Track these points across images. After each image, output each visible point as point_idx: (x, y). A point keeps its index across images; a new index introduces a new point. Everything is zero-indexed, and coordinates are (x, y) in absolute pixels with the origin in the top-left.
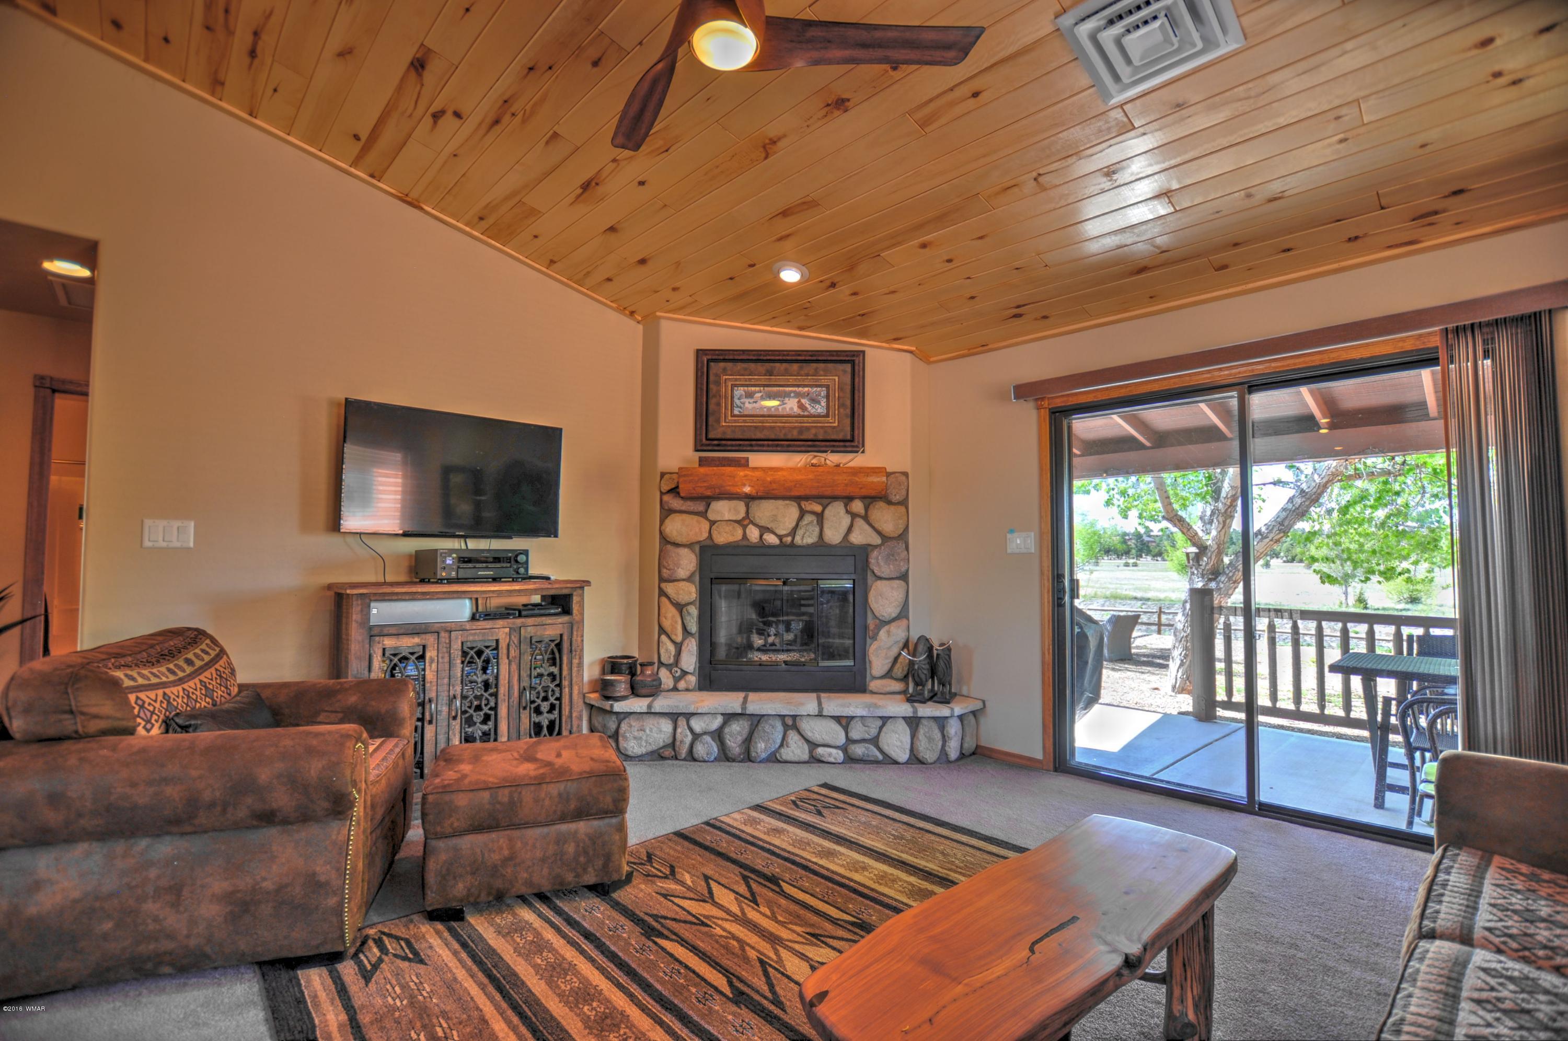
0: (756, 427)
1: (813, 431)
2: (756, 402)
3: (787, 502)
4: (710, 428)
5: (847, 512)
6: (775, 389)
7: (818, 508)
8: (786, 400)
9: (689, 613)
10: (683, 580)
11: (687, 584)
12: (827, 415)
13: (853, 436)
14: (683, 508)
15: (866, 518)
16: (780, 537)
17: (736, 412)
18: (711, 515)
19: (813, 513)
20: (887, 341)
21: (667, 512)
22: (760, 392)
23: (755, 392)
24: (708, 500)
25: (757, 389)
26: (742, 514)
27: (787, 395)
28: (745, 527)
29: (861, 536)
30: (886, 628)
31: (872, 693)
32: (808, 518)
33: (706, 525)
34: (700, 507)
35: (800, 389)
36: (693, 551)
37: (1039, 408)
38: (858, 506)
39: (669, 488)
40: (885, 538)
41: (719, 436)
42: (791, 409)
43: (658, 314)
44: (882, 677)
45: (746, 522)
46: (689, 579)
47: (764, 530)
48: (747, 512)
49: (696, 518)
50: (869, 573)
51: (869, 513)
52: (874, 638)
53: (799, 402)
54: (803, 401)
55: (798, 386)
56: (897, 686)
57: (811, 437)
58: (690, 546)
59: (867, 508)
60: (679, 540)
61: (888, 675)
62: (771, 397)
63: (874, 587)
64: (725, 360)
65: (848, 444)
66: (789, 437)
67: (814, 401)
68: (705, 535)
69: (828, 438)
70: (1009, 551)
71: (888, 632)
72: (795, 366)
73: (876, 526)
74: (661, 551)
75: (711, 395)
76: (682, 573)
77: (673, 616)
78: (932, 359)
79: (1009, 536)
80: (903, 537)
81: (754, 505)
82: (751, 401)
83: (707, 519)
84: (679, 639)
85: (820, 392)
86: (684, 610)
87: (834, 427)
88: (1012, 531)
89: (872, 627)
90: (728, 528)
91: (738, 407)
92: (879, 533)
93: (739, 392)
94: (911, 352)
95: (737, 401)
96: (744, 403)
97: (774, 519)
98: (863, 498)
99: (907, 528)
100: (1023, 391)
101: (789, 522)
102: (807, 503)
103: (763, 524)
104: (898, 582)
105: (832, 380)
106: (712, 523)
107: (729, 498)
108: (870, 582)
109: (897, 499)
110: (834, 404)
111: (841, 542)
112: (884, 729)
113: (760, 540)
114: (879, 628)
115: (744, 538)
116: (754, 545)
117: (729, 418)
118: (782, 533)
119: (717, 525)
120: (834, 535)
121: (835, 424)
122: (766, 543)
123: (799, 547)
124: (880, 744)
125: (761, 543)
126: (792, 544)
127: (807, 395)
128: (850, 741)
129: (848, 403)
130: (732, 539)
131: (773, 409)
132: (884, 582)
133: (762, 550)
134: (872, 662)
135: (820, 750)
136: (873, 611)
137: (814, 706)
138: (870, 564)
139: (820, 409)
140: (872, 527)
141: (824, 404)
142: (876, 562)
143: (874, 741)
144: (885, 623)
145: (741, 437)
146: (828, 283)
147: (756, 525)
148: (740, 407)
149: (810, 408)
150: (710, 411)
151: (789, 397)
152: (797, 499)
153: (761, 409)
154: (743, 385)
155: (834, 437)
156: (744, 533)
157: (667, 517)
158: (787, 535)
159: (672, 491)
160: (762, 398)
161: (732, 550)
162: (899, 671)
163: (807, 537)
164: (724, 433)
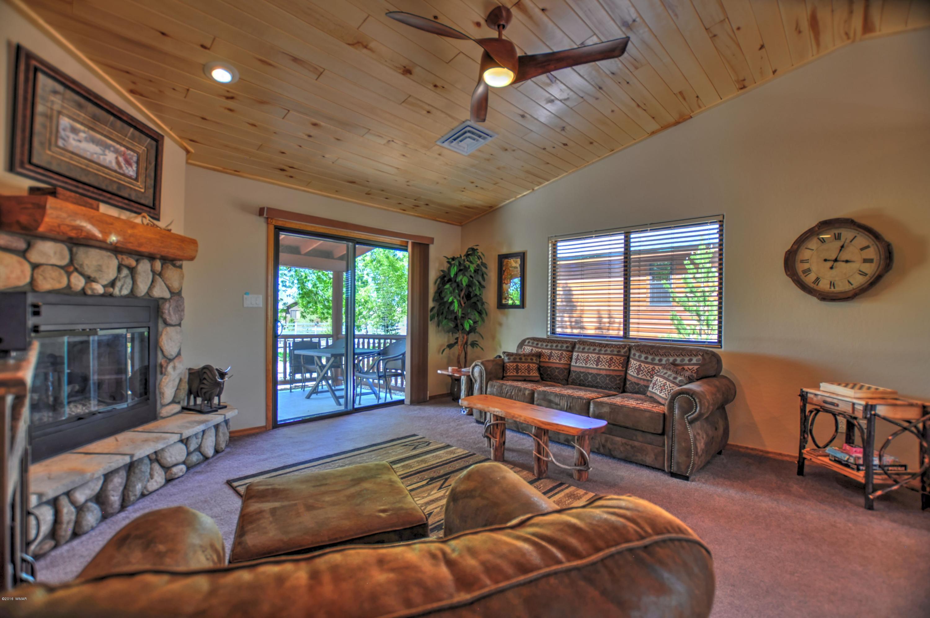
0: (81, 169)
1: (128, 190)
2: (80, 141)
3: (109, 254)
4: (33, 152)
5: (151, 269)
6: (99, 136)
7: (133, 263)
8: (107, 152)
12: (136, 179)
13: (154, 204)
15: (160, 275)
16: (104, 286)
17: (60, 144)
18: (34, 256)
19: (129, 267)
22: (84, 132)
23: (79, 130)
24: (29, 237)
25: (82, 127)
26: (66, 261)
27: (107, 147)
28: (69, 274)
29: (159, 291)
30: (171, 364)
31: (163, 418)
32: (125, 271)
33: (27, 268)
34: (21, 245)
35: (119, 146)
37: (268, 223)
38: (158, 265)
40: (172, 293)
41: (43, 164)
42: (110, 162)
44: (170, 403)
45: (71, 269)
47: (89, 279)
48: (71, 258)
49: (15, 258)
50: (160, 322)
51: (163, 271)
52: (164, 373)
53: (117, 158)
54: (120, 159)
55: (118, 143)
56: (177, 408)
57: (126, 195)
59: (162, 267)
61: (173, 402)
62: (93, 141)
63: (164, 333)
65: (151, 210)
66: (110, 189)
67: (128, 163)
68: (28, 280)
69: (139, 200)
70: (245, 305)
71: (174, 368)
72: (119, 123)
73: (167, 283)
75: (36, 111)
78: (190, 162)
79: (245, 296)
80: (179, 294)
81: (80, 253)
82: (76, 138)
83: (26, 259)
85: (133, 156)
87: (142, 193)
88: (247, 294)
89: (165, 365)
90: (55, 273)
91: (62, 138)
92: (169, 288)
93: (65, 122)
95: (60, 130)
96: (68, 137)
97: (99, 269)
98: (161, 259)
99: (182, 287)
101: (112, 274)
102: (124, 257)
103: (89, 271)
104: (179, 327)
105: (141, 149)
106: (35, 266)
107: (54, 240)
108: (160, 329)
109: (178, 263)
110: (142, 171)
111: (145, 295)
112: (205, 437)
113: (83, 289)
114: (168, 364)
115: (69, 286)
116: (76, 294)
117: (54, 148)
118: (105, 283)
119: (42, 268)
120: (142, 288)
121: (143, 190)
122: (89, 292)
123: (115, 297)
124: (202, 450)
125: (83, 292)
126: (111, 295)
127: (124, 155)
128: (189, 454)
129: (153, 174)
130: (58, 286)
131: (95, 156)
132: (172, 328)
133: (83, 299)
134: (162, 394)
135: (175, 470)
136: (162, 351)
137: (177, 435)
138: (163, 313)
139: (131, 171)
140: (165, 283)
141: (135, 169)
142: (167, 311)
143: (199, 449)
144: (170, 360)
145: (67, 174)
146: (230, 95)
147: (82, 274)
148: (64, 139)
149: (124, 168)
150: (35, 130)
151: (109, 150)
152: (116, 252)
153: (85, 150)
154: (68, 117)
155: (142, 201)
156: (69, 280)
158: (107, 286)
160: (86, 140)
161: (51, 298)
162: (180, 396)
163: (123, 288)
164: (49, 163)
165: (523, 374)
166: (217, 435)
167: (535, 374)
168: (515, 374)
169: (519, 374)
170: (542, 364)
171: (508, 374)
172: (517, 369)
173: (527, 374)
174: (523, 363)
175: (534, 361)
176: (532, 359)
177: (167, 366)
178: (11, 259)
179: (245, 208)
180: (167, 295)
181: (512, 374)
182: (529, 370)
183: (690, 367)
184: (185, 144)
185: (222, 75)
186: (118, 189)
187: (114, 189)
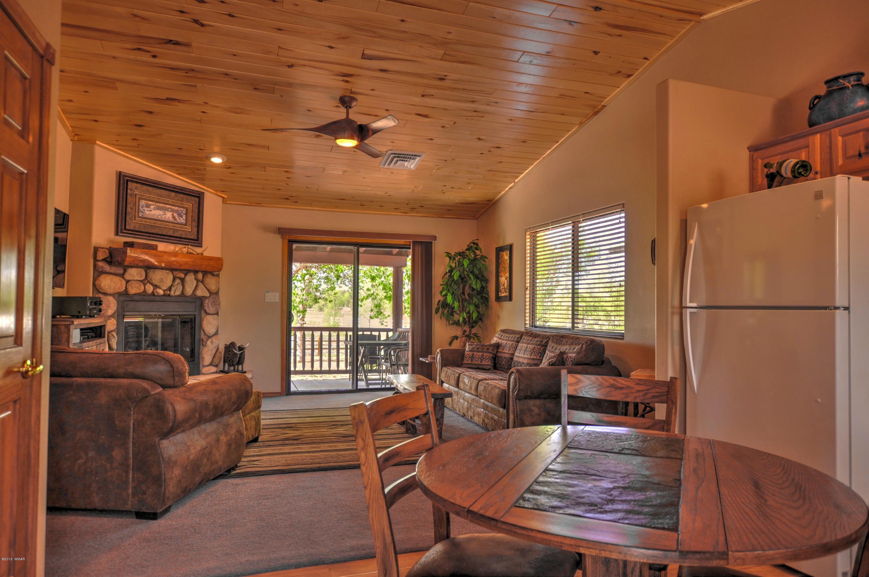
0: (151, 225)
1: (180, 232)
2: (151, 211)
3: (168, 271)
4: (127, 223)
5: (195, 279)
6: (161, 205)
7: (183, 276)
9: (113, 336)
10: (109, 316)
11: (113, 319)
12: (186, 225)
13: (198, 238)
14: (112, 271)
15: (202, 282)
16: (164, 291)
17: (140, 215)
18: (127, 277)
19: (180, 278)
20: (215, 190)
21: (98, 273)
22: (153, 205)
23: (151, 205)
24: (125, 267)
25: (152, 203)
26: (144, 277)
27: (167, 209)
28: (145, 285)
29: (201, 292)
30: (210, 340)
31: (203, 374)
32: (178, 281)
33: (124, 283)
34: (121, 271)
35: (174, 207)
36: (115, 298)
37: (283, 238)
38: (200, 276)
39: (102, 258)
40: (211, 293)
41: (132, 228)
42: (169, 218)
43: (97, 142)
44: (209, 365)
45: (146, 281)
46: (112, 316)
47: (156, 286)
48: (146, 276)
49: (118, 278)
50: (203, 312)
51: (204, 280)
52: (204, 345)
53: (173, 214)
54: (175, 215)
55: (173, 205)
56: (214, 369)
57: (179, 236)
58: (114, 295)
59: (203, 277)
60: (109, 291)
61: (211, 364)
62: (159, 208)
63: (205, 319)
64: (136, 182)
65: (196, 242)
66: (168, 234)
67: (180, 216)
68: (124, 288)
70: (266, 301)
71: (212, 342)
72: (173, 194)
73: (207, 286)
75: (128, 202)
76: (110, 312)
78: (227, 202)
79: (266, 294)
80: (217, 293)
81: (151, 273)
82: (149, 209)
83: (124, 278)
85: (183, 211)
88: (267, 292)
89: (205, 340)
90: (137, 285)
91: (141, 212)
92: (208, 290)
93: (143, 203)
95: (140, 208)
96: (144, 210)
97: (162, 281)
98: (202, 272)
99: (219, 289)
100: (281, 231)
101: (169, 282)
102: (177, 272)
103: (155, 282)
104: (216, 316)
105: (189, 205)
106: (128, 282)
107: (137, 267)
108: (203, 316)
109: (216, 273)
110: (190, 219)
111: (192, 295)
113: (153, 292)
115: (145, 291)
116: (149, 295)
117: (137, 219)
118: (165, 288)
119: (130, 282)
120: (189, 291)
121: (190, 230)
122: (156, 294)
123: (172, 296)
125: (153, 294)
126: (169, 295)
127: (177, 211)
129: (196, 219)
130: (138, 291)
131: (160, 216)
132: (210, 316)
133: (153, 298)
134: (203, 358)
136: (204, 331)
138: (204, 306)
139: (182, 220)
140: (206, 287)
141: (184, 218)
142: (206, 305)
144: (210, 337)
145: (144, 231)
146: (228, 167)
147: (152, 284)
148: (143, 212)
149: (178, 219)
150: (127, 212)
151: (168, 211)
152: (172, 270)
153: (154, 215)
154: (145, 199)
155: (189, 237)
156: (145, 288)
157: (99, 276)
158: (166, 290)
159: (104, 260)
160: (154, 209)
161: (136, 298)
162: (216, 361)
163: (177, 291)
164: (135, 227)
165: (476, 363)
167: (487, 363)
168: (470, 362)
169: (473, 362)
170: (498, 354)
171: (464, 362)
172: (472, 357)
173: (480, 363)
174: (479, 352)
175: (490, 351)
176: (488, 349)
177: (207, 340)
178: (117, 279)
179: (266, 229)
180: (207, 294)
181: (467, 362)
182: (482, 358)
183: (571, 355)
184: (219, 194)
185: (217, 160)
186: (174, 232)
187: (171, 233)
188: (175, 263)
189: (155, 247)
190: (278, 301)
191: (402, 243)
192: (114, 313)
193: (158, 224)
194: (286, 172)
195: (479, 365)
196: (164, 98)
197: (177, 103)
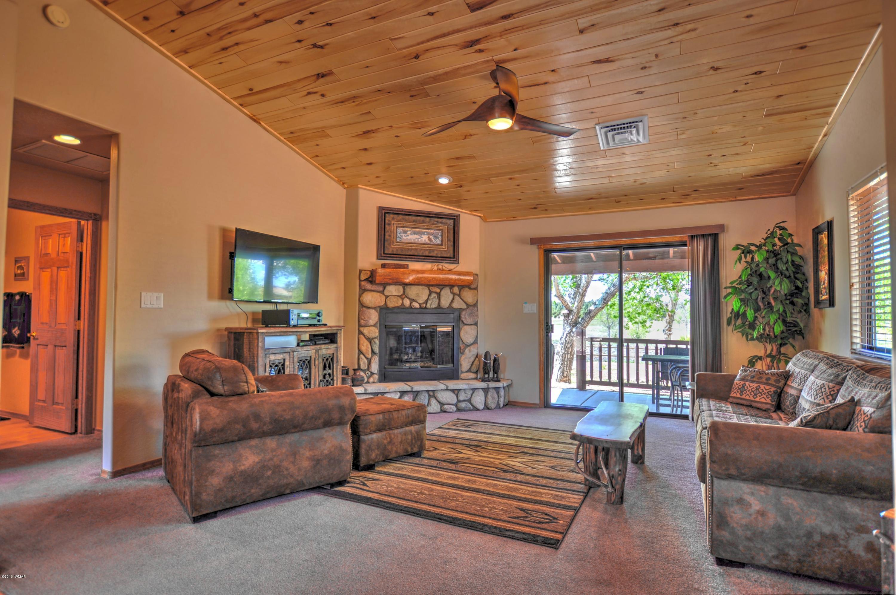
0: (408, 249)
1: (436, 252)
2: (408, 236)
3: (424, 287)
4: (385, 248)
5: (451, 292)
6: (417, 230)
8: (423, 236)
9: (375, 343)
10: (372, 326)
11: (374, 328)
12: (442, 245)
13: (454, 256)
14: (372, 289)
15: (459, 295)
16: (420, 304)
17: (398, 240)
18: (386, 293)
19: (436, 293)
20: (471, 211)
21: (363, 291)
22: (410, 231)
23: (407, 231)
24: (385, 285)
25: (409, 229)
26: (402, 293)
27: (423, 233)
28: (403, 299)
29: (458, 304)
30: (468, 348)
31: (462, 379)
32: (434, 295)
33: (384, 298)
34: (381, 289)
35: (430, 231)
36: (377, 311)
37: (539, 249)
38: (456, 290)
39: (365, 278)
40: (468, 305)
41: (390, 252)
42: (425, 240)
43: (359, 186)
44: (467, 372)
45: (403, 297)
46: (374, 326)
47: (412, 301)
48: (404, 292)
49: (378, 294)
50: (461, 322)
51: (461, 293)
52: (463, 353)
53: (429, 237)
54: (431, 237)
55: (428, 229)
56: (473, 376)
57: (435, 255)
58: (375, 308)
59: (460, 291)
60: (370, 305)
61: (469, 371)
62: (415, 233)
63: (464, 329)
64: (393, 213)
65: (452, 259)
66: (424, 254)
67: (436, 237)
68: (384, 303)
69: (443, 256)
70: (524, 312)
71: (470, 350)
72: (428, 219)
73: (464, 299)
74: (359, 311)
75: (386, 231)
76: (372, 322)
77: (367, 345)
78: (488, 220)
79: (524, 305)
80: (475, 305)
81: (408, 289)
82: (406, 235)
83: (384, 294)
84: (369, 356)
85: (438, 233)
86: (372, 341)
87: (445, 251)
88: (526, 303)
89: (462, 348)
90: (395, 299)
91: (399, 238)
92: (465, 303)
93: (400, 230)
94: (480, 217)
95: (398, 234)
96: (402, 236)
97: (418, 295)
98: (458, 286)
99: (477, 301)
100: (534, 241)
101: (424, 297)
102: (433, 288)
103: (412, 297)
104: (475, 326)
105: (444, 227)
106: (387, 297)
107: (395, 284)
108: (461, 326)
109: (474, 288)
110: (445, 239)
111: (448, 307)
112: (474, 395)
113: (410, 305)
114: (465, 349)
115: (403, 305)
116: (407, 308)
117: (395, 243)
118: (421, 302)
119: (389, 298)
120: (445, 303)
121: (446, 249)
122: (413, 307)
123: (429, 309)
124: (472, 402)
125: (411, 307)
126: (426, 308)
127: (433, 234)
128: (459, 401)
129: (452, 239)
130: (396, 305)
131: (416, 240)
132: (468, 326)
133: (411, 311)
134: (462, 365)
135: (446, 406)
136: (462, 340)
137: (444, 385)
138: (461, 317)
139: (438, 241)
140: (462, 300)
141: (440, 239)
142: (464, 316)
143: (469, 401)
144: (468, 346)
145: (401, 253)
146: (459, 185)
147: (408, 298)
149: (434, 241)
150: (386, 239)
151: (424, 234)
152: (428, 286)
153: (411, 239)
154: (402, 227)
155: (445, 256)
156: (403, 302)
157: (363, 293)
158: (423, 303)
159: (365, 280)
160: (411, 234)
161: (396, 311)
162: (474, 368)
163: (433, 304)
164: (393, 251)
166: (486, 397)
171: (732, 395)
184: (474, 213)
185: (444, 181)
186: (429, 253)
187: (427, 253)
188: (423, 279)
189: (406, 266)
190: (535, 312)
191: (677, 239)
192: (376, 323)
193: (414, 247)
194: (511, 179)
195: (752, 401)
196: (362, 133)
197: (373, 135)
